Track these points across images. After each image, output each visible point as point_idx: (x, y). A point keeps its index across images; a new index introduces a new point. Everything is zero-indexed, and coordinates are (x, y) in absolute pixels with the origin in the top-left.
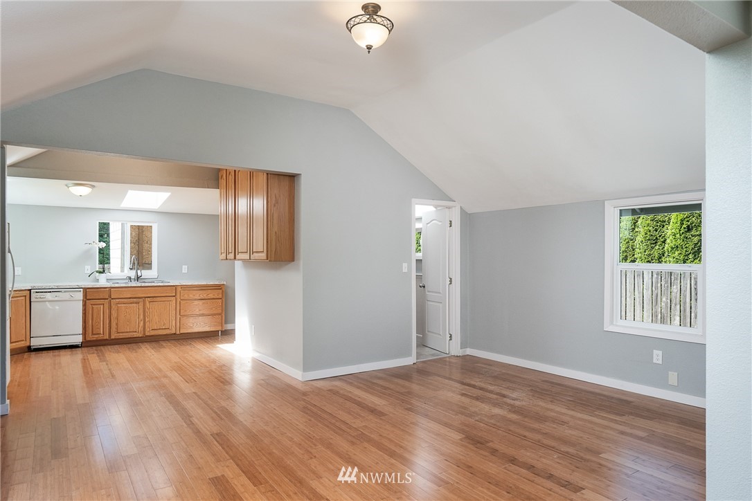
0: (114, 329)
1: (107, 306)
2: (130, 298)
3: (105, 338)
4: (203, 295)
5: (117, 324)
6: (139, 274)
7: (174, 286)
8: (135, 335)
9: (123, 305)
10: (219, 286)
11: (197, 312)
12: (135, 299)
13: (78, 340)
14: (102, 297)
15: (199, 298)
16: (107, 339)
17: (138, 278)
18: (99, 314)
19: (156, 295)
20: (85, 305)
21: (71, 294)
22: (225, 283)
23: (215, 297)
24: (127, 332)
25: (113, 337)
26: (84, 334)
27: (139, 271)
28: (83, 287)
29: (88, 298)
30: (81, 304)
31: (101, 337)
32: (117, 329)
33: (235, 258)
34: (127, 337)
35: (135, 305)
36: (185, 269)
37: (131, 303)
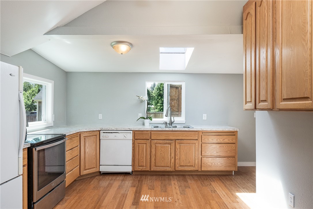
0: (153, 163)
1: (148, 145)
2: (164, 140)
3: (147, 170)
4: (220, 139)
5: (155, 159)
6: (172, 120)
7: (197, 131)
8: (168, 169)
9: (159, 145)
10: (233, 132)
11: (215, 154)
12: (169, 141)
13: (129, 169)
14: (145, 138)
15: (216, 142)
16: (148, 171)
17: (171, 123)
18: (143, 151)
19: (183, 138)
20: (134, 144)
21: (125, 134)
22: (238, 130)
23: (230, 142)
24: (162, 166)
25: (152, 170)
26: (133, 165)
27: (172, 118)
28: (133, 129)
29: (136, 138)
30: (131, 142)
31: (144, 169)
32: (155, 163)
33: (255, 108)
34: (162, 170)
35: (168, 145)
36: (205, 117)
37: (165, 144)
